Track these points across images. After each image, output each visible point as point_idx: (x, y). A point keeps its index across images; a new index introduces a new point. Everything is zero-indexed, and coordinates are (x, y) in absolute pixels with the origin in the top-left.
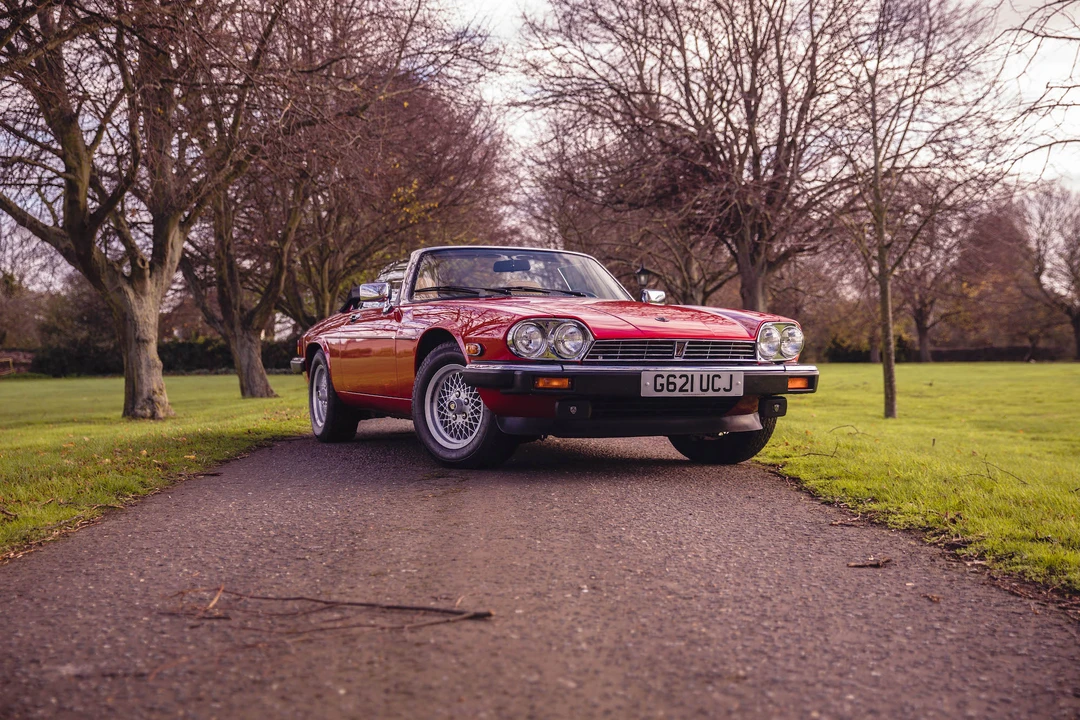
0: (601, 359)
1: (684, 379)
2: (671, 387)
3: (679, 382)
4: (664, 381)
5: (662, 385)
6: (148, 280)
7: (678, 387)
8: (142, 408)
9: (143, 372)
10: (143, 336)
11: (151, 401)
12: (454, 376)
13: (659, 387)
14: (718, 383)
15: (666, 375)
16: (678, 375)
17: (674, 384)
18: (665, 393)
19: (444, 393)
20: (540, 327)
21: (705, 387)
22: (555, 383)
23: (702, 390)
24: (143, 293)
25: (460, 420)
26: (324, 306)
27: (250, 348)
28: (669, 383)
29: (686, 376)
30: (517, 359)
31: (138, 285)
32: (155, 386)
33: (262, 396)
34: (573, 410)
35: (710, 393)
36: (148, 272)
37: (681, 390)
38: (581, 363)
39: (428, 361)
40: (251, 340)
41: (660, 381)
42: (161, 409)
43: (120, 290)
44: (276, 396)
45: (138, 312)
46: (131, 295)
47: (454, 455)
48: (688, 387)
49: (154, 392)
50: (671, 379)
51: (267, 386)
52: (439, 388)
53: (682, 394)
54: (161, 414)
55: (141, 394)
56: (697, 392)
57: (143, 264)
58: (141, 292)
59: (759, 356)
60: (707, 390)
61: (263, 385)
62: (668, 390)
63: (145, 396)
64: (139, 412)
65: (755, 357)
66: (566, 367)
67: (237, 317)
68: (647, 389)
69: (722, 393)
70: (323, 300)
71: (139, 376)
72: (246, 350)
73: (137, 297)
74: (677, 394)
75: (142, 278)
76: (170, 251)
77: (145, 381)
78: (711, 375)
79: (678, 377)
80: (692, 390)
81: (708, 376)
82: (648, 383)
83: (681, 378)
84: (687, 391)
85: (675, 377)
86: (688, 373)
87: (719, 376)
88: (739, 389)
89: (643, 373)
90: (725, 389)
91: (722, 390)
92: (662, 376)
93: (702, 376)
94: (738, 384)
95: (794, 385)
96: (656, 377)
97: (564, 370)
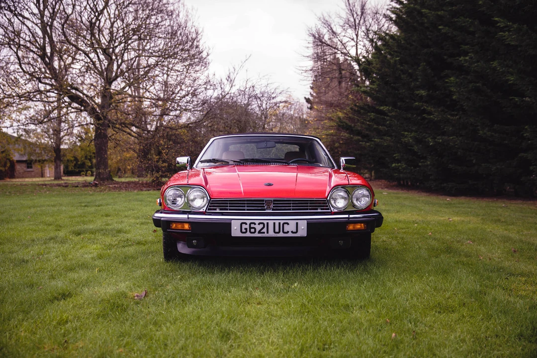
0: (218, 211)
1: (261, 226)
2: (253, 230)
3: (258, 228)
4: (247, 227)
5: (246, 229)
7: (257, 231)
13: (244, 230)
14: (287, 228)
15: (248, 222)
16: (257, 222)
17: (255, 228)
18: (248, 234)
21: (277, 230)
22: (185, 226)
23: (275, 232)
28: (250, 228)
29: (263, 223)
34: (195, 242)
35: (281, 235)
37: (259, 232)
38: (204, 213)
41: (244, 226)
48: (265, 230)
50: (252, 226)
53: (260, 235)
56: (271, 234)
60: (279, 232)
62: (251, 232)
66: (190, 216)
68: (236, 232)
69: (290, 235)
74: (256, 235)
78: (282, 222)
79: (257, 224)
80: (268, 233)
81: (280, 223)
82: (235, 228)
83: (259, 224)
84: (264, 233)
85: (255, 224)
86: (265, 222)
87: (288, 224)
88: (303, 232)
89: (233, 221)
90: (292, 232)
91: (290, 232)
92: (246, 224)
93: (274, 223)
94: (303, 228)
95: (354, 228)
96: (242, 224)
97: (188, 218)
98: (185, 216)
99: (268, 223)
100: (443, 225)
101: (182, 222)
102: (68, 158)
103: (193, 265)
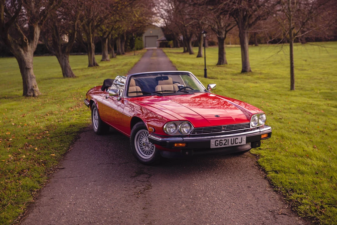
0: (196, 134)
1: (225, 141)
2: (221, 144)
3: (224, 142)
4: (218, 142)
5: (218, 144)
6: (28, 46)
7: (223, 144)
8: (30, 93)
9: (29, 80)
10: (28, 67)
11: (32, 90)
12: (144, 133)
13: (217, 145)
14: (237, 141)
15: (219, 140)
17: (222, 143)
18: (219, 146)
19: (141, 138)
20: (175, 124)
21: (232, 143)
22: (181, 145)
23: (232, 144)
24: (27, 51)
25: (147, 149)
26: (90, 39)
27: (65, 60)
28: (220, 143)
29: (226, 140)
30: (167, 136)
31: (25, 48)
32: (34, 85)
33: (70, 77)
34: (187, 153)
35: (235, 145)
36: (28, 43)
37: (224, 145)
38: (189, 136)
39: (135, 127)
40: (65, 57)
41: (217, 142)
42: (36, 93)
43: (19, 50)
44: (76, 77)
45: (26, 58)
46: (23, 52)
47: (145, 161)
48: (227, 143)
49: (34, 87)
50: (221, 141)
51: (72, 73)
52: (139, 137)
53: (225, 146)
54: (37, 94)
55: (29, 87)
56: (230, 145)
57: (26, 40)
58: (26, 51)
59: (251, 127)
61: (71, 73)
62: (220, 145)
63: (30, 88)
64: (29, 94)
65: (250, 127)
66: (184, 139)
67: (60, 49)
68: (213, 145)
70: (90, 37)
71: (27, 81)
72: (64, 60)
73: (25, 53)
74: (223, 146)
75: (26, 46)
76: (35, 34)
77: (30, 83)
78: (235, 138)
79: (223, 140)
80: (228, 144)
81: (234, 139)
83: (224, 140)
84: (226, 145)
85: (222, 140)
86: (227, 139)
87: (237, 139)
88: (244, 142)
89: (211, 139)
90: (240, 143)
91: (238, 143)
92: (218, 141)
93: (231, 139)
94: (244, 140)
95: (263, 136)
97: (183, 140)
98: (181, 139)
99: (228, 139)
101: (178, 142)
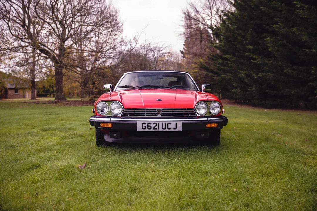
0: (129, 116)
1: (155, 125)
2: (149, 128)
3: (153, 126)
4: (146, 125)
13: (144, 128)
14: (170, 126)
15: (147, 123)
17: (151, 126)
18: (147, 130)
21: (164, 127)
22: (107, 125)
28: (148, 126)
29: (156, 123)
35: (167, 130)
37: (154, 129)
38: (120, 117)
48: (157, 127)
56: (161, 130)
59: (197, 114)
60: (165, 129)
65: (194, 115)
68: (139, 128)
69: (172, 130)
74: (152, 130)
80: (158, 129)
81: (166, 123)
82: (139, 126)
83: (153, 124)
84: (156, 129)
85: (151, 124)
87: (171, 124)
88: (180, 128)
89: (137, 122)
91: (172, 129)
93: (163, 123)
94: (180, 126)
95: (210, 126)
96: (143, 124)
97: (111, 120)
98: (109, 119)
99: (158, 123)
100: (263, 125)
101: (107, 123)
102: (39, 86)
103: (114, 149)
